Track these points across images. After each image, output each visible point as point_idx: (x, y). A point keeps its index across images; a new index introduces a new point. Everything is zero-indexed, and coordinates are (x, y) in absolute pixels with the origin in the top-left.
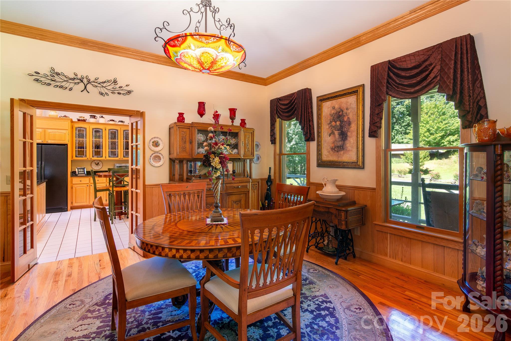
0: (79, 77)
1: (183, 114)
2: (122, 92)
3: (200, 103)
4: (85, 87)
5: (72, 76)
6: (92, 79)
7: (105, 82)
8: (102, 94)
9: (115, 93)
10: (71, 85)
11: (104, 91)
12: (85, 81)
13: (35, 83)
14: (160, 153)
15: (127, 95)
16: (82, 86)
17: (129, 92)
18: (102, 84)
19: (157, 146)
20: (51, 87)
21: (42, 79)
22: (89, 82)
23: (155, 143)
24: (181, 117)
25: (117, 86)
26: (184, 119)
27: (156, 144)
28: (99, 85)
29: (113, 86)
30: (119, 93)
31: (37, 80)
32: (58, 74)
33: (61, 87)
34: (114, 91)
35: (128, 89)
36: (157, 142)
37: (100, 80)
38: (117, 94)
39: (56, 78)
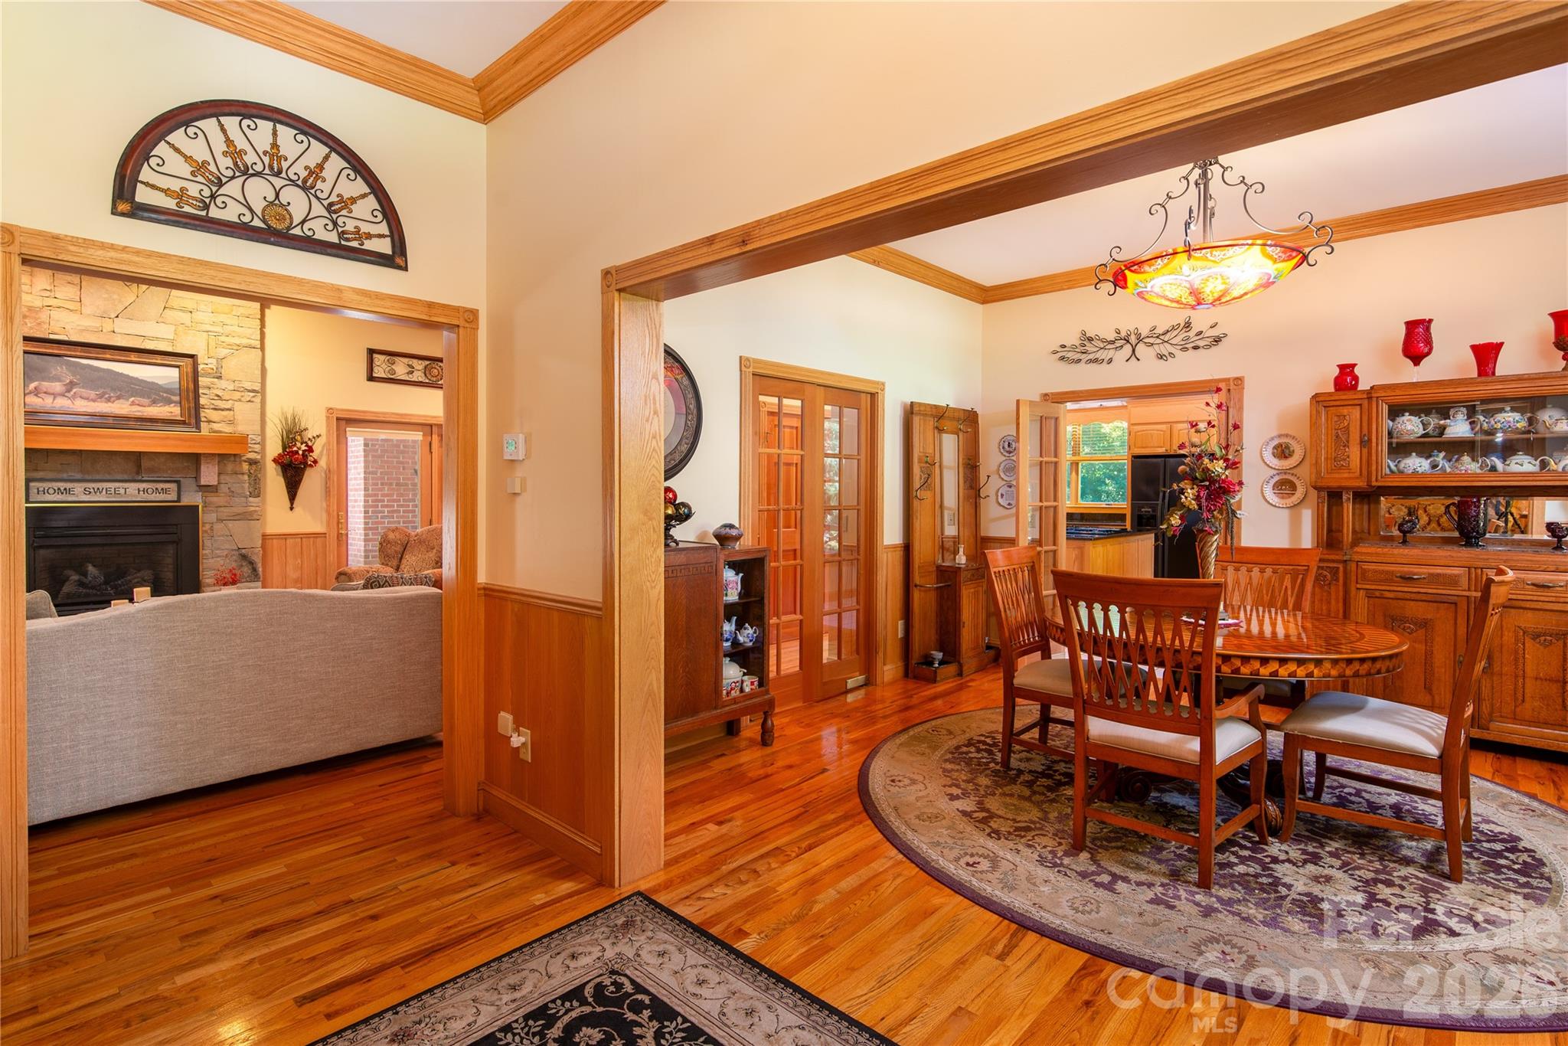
0: (1123, 334)
1: (1353, 366)
2: (1201, 343)
3: (1411, 326)
4: (1134, 351)
5: (1111, 336)
6: (1144, 332)
7: (1168, 331)
8: (1162, 358)
9: (1187, 349)
10: (1111, 353)
11: (1164, 349)
12: (1133, 340)
13: (1062, 364)
14: (1293, 474)
15: (1213, 348)
16: (1128, 349)
17: (1217, 340)
18: (1162, 337)
19: (1286, 457)
20: (1082, 364)
21: (1069, 355)
22: (1140, 340)
23: (1280, 449)
24: (1346, 376)
25: (1192, 334)
26: (1356, 378)
27: (1283, 452)
28: (1159, 341)
29: (1183, 335)
30: (1196, 348)
31: (1062, 358)
32: (1090, 339)
33: (1096, 361)
34: (1186, 346)
35: (1215, 332)
36: (1287, 447)
37: (1159, 331)
38: (1191, 351)
39: (1089, 347)
